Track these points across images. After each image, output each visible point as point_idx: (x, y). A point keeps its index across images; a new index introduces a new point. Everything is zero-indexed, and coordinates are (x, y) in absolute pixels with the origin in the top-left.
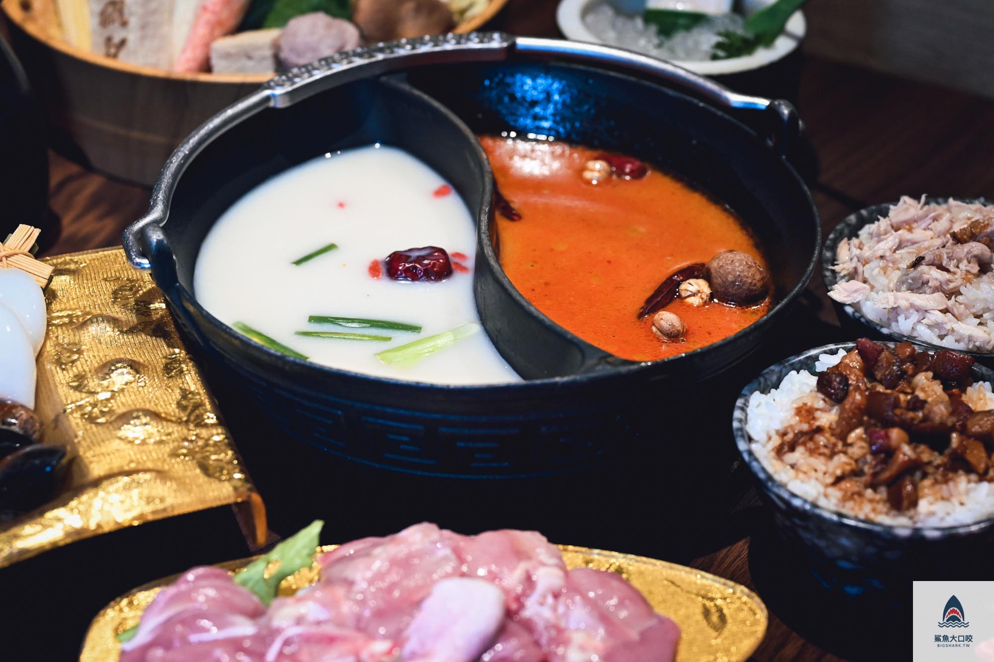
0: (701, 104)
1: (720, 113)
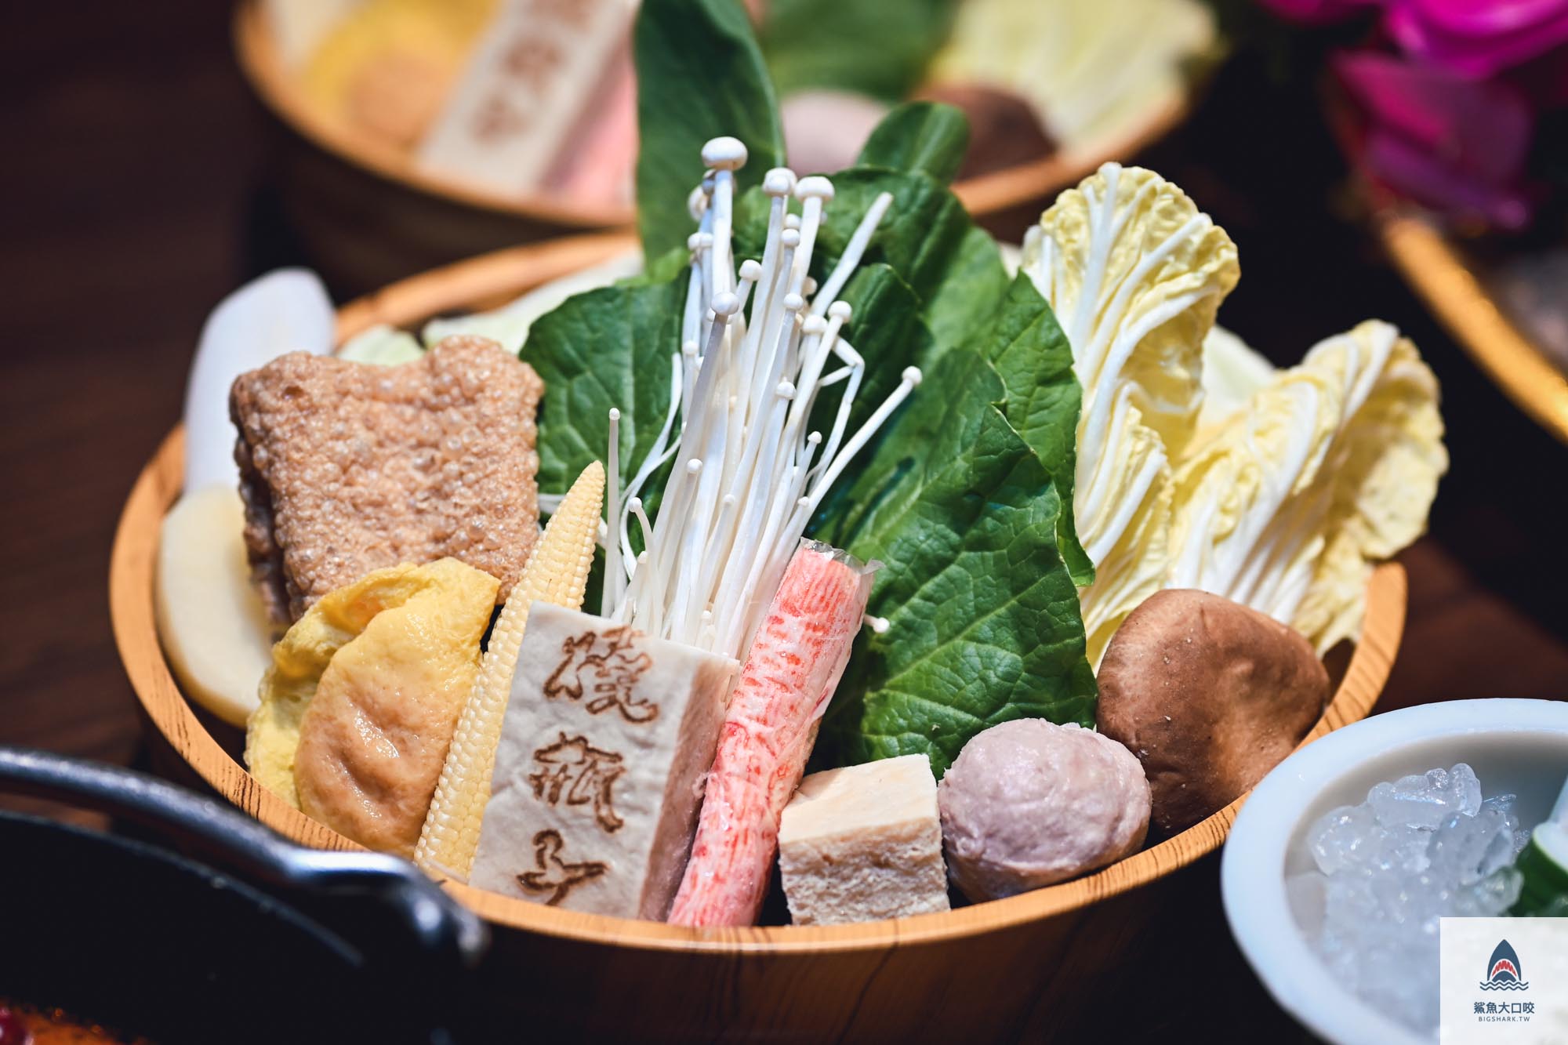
0: (220, 881)
1: (267, 903)
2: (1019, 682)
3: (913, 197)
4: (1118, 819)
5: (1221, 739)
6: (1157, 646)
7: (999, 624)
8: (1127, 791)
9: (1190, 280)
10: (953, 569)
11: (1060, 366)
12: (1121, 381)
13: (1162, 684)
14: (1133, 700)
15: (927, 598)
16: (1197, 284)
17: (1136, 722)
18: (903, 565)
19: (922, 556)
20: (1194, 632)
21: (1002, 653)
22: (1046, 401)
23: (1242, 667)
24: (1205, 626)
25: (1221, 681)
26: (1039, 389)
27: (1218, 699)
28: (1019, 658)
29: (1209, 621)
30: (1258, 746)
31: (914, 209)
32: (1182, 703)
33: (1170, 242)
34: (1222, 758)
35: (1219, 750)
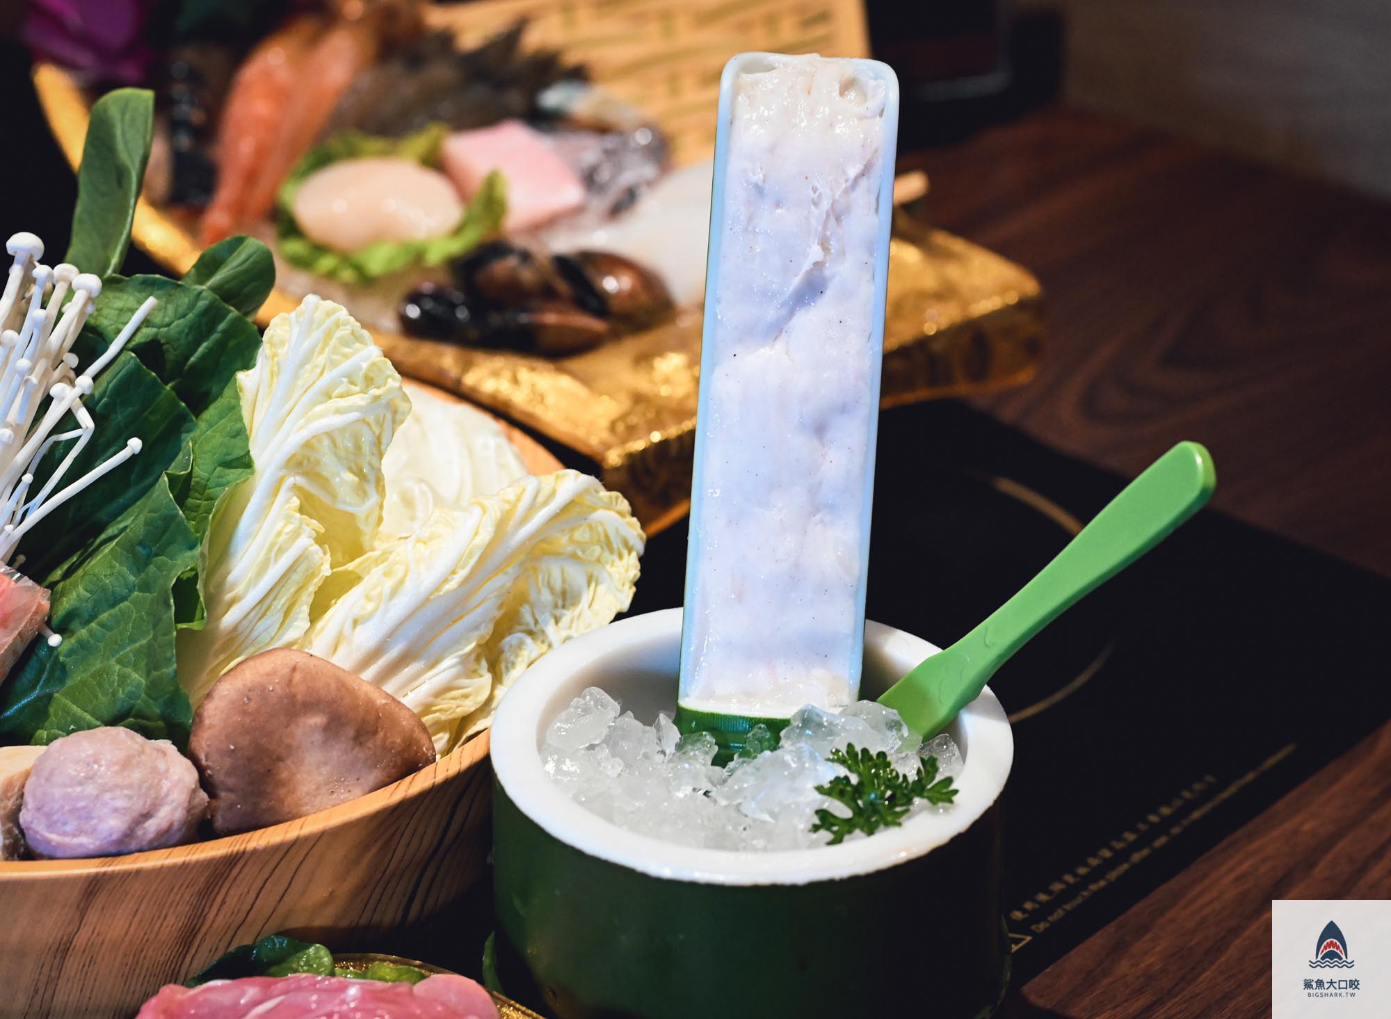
2: (139, 701)
3: (191, 307)
4: (147, 816)
5: (284, 775)
6: (241, 687)
7: (137, 653)
8: (167, 795)
9: (360, 400)
10: (123, 605)
11: (238, 453)
12: (284, 472)
13: (235, 718)
14: (209, 728)
15: (102, 625)
16: (363, 403)
17: (209, 746)
18: (88, 595)
19: (104, 589)
20: (278, 683)
21: (135, 676)
22: (223, 480)
23: (317, 720)
24: (291, 681)
25: (293, 727)
26: (219, 469)
27: (287, 741)
28: (143, 681)
29: (297, 677)
30: (328, 789)
31: (190, 316)
32: (248, 738)
33: (346, 365)
34: (282, 791)
35: (280, 784)
